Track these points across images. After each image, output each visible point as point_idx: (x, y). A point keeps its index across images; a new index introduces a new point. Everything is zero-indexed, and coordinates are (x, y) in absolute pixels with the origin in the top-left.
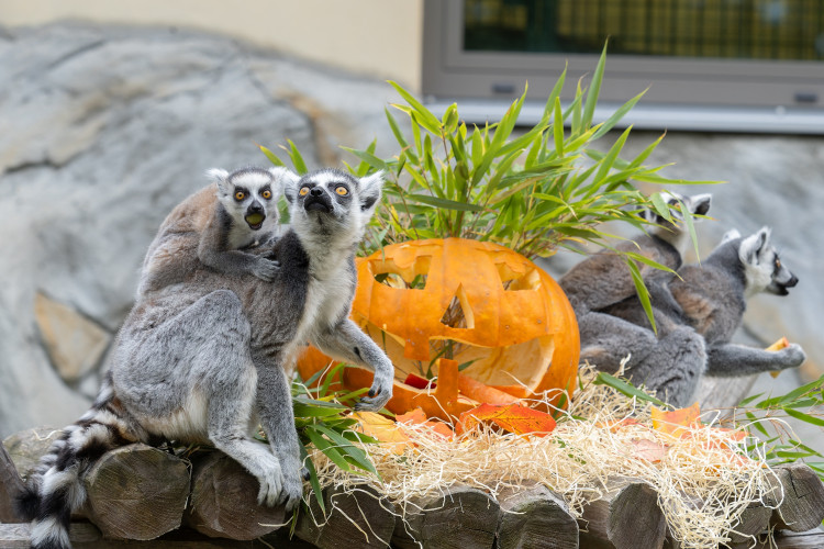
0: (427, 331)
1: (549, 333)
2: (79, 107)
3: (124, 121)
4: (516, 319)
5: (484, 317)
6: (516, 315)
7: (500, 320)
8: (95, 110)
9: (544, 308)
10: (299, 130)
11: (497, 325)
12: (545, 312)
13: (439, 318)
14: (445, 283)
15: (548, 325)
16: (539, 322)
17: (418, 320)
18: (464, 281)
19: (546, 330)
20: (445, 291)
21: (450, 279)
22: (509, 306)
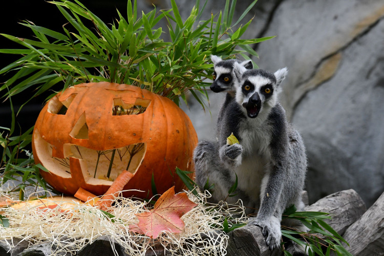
0: (63, 141)
1: (143, 141)
4: (116, 133)
5: (95, 132)
6: (116, 131)
7: (106, 134)
9: (142, 125)
11: (103, 137)
12: (142, 128)
13: (69, 133)
14: (77, 110)
15: (143, 136)
16: (134, 134)
17: (59, 133)
18: (87, 109)
19: (140, 139)
20: (75, 116)
21: (80, 108)
22: (113, 125)
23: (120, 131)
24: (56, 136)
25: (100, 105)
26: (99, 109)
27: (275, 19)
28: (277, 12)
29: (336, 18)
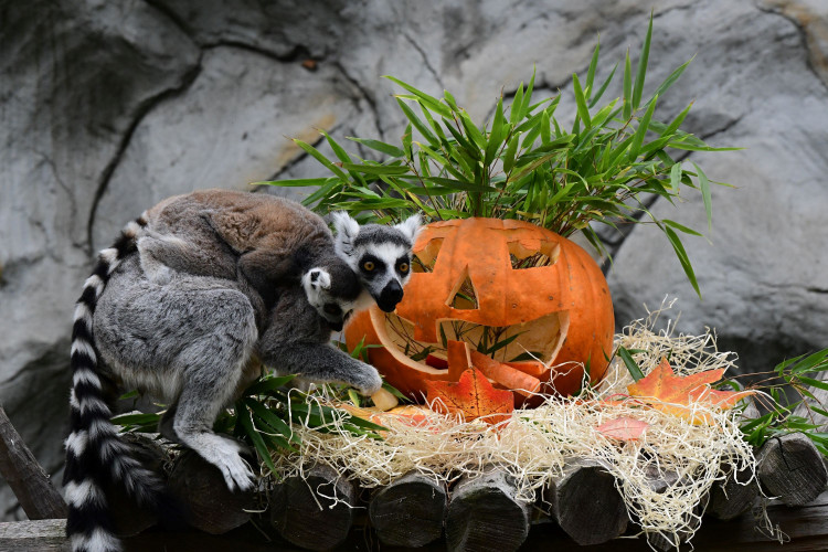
0: (434, 314)
1: (564, 308)
2: (574, 29)
3: (618, 40)
4: (524, 298)
5: (489, 297)
6: (523, 293)
7: (507, 299)
8: (591, 31)
9: (559, 283)
10: (790, 36)
11: (503, 305)
12: (560, 287)
13: (444, 301)
14: (452, 264)
15: (563, 300)
16: (550, 298)
17: (425, 303)
18: (470, 262)
19: (559, 305)
20: (451, 272)
21: (457, 260)
22: (517, 284)
23: (529, 293)
24: (420, 307)
25: (490, 254)
26: (489, 259)
27: (134, 142)
28: (139, 130)
29: (245, 137)
